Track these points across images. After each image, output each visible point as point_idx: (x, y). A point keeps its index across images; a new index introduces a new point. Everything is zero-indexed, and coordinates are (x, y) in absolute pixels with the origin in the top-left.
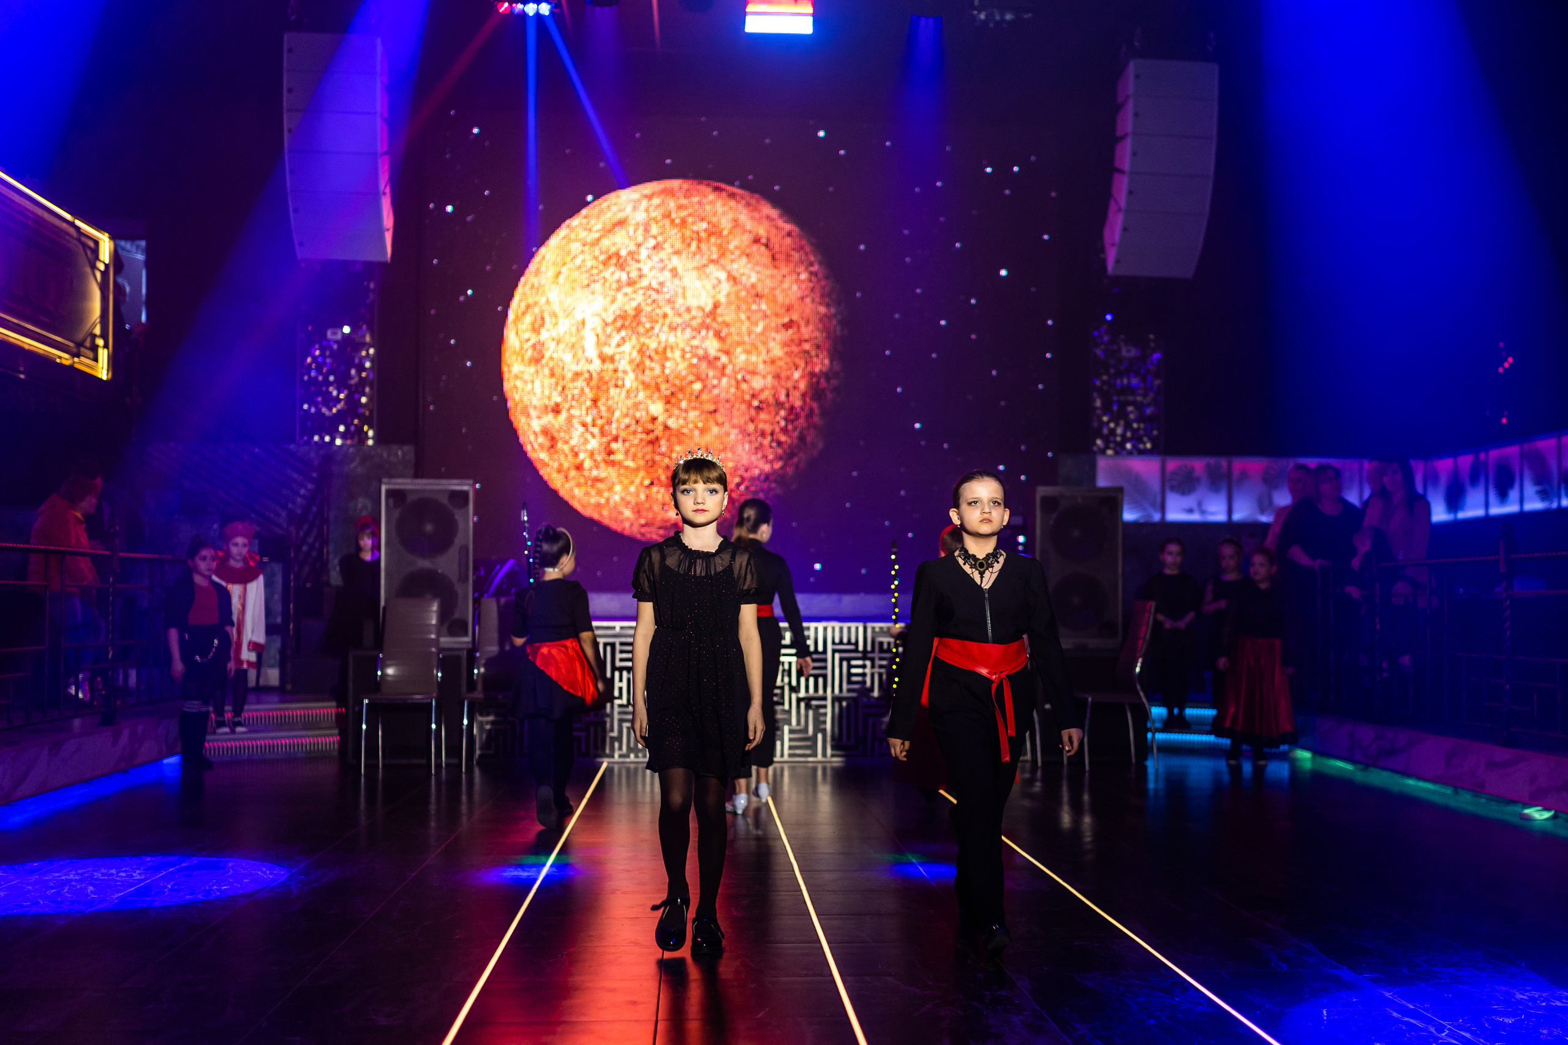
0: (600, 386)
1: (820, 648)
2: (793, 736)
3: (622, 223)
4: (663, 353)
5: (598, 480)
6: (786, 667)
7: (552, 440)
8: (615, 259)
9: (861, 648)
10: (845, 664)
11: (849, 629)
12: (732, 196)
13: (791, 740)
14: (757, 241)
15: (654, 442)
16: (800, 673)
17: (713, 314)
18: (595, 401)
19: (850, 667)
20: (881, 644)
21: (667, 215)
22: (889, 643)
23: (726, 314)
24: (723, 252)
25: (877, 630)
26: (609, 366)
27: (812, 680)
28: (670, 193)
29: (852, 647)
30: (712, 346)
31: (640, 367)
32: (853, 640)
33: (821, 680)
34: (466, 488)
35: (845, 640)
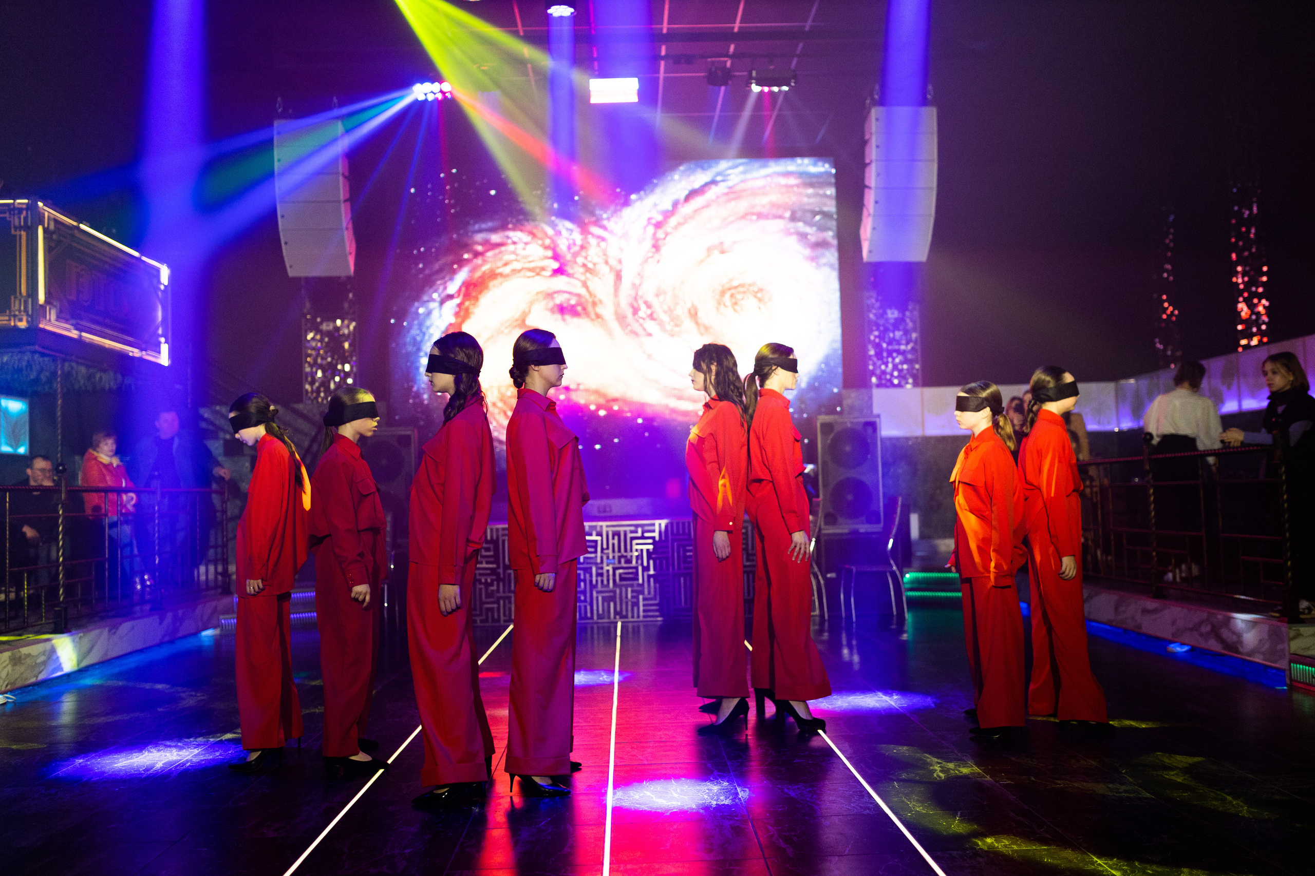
1: (664, 538)
2: (646, 602)
6: (639, 553)
11: (683, 524)
13: (644, 605)
27: (658, 561)
34: (409, 433)
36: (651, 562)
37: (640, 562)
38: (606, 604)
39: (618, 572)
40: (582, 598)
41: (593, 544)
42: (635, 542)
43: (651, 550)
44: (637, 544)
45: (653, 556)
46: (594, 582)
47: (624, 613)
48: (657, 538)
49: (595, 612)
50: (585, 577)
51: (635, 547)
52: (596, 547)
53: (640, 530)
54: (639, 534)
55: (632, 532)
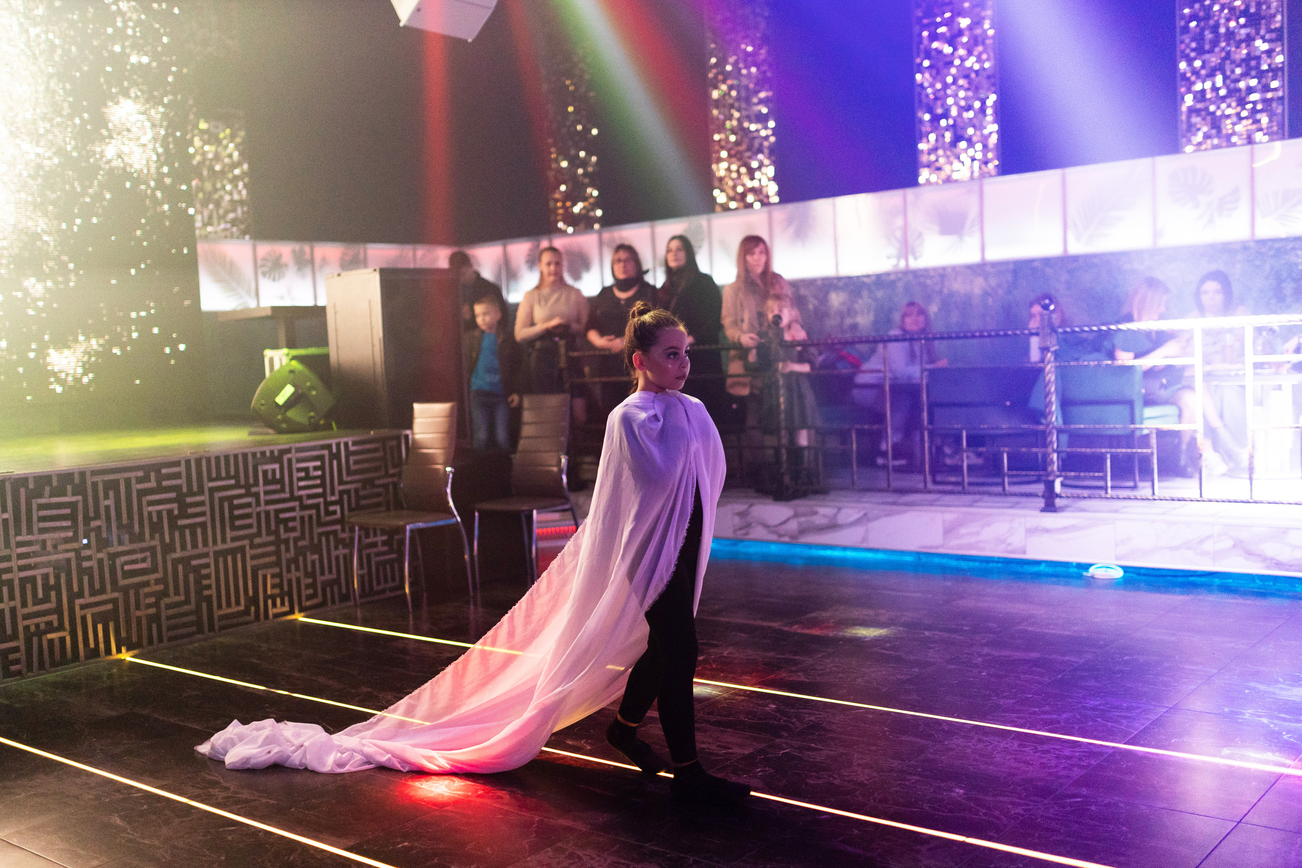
1: (195, 488)
6: (155, 519)
9: (242, 482)
10: (226, 504)
13: (167, 618)
16: (173, 526)
19: (232, 508)
20: (265, 473)
22: (274, 471)
25: (258, 455)
27: (187, 532)
29: (232, 482)
32: (232, 473)
33: (199, 531)
35: (223, 474)
36: (177, 534)
37: (157, 536)
38: (100, 627)
39: (119, 561)
40: (56, 624)
41: (68, 511)
42: (145, 499)
43: (176, 512)
44: (150, 503)
45: (182, 522)
46: (76, 588)
47: (134, 639)
48: (185, 490)
49: (81, 646)
50: (57, 577)
51: (147, 509)
52: (73, 517)
53: (153, 475)
54: (152, 484)
55: (140, 480)
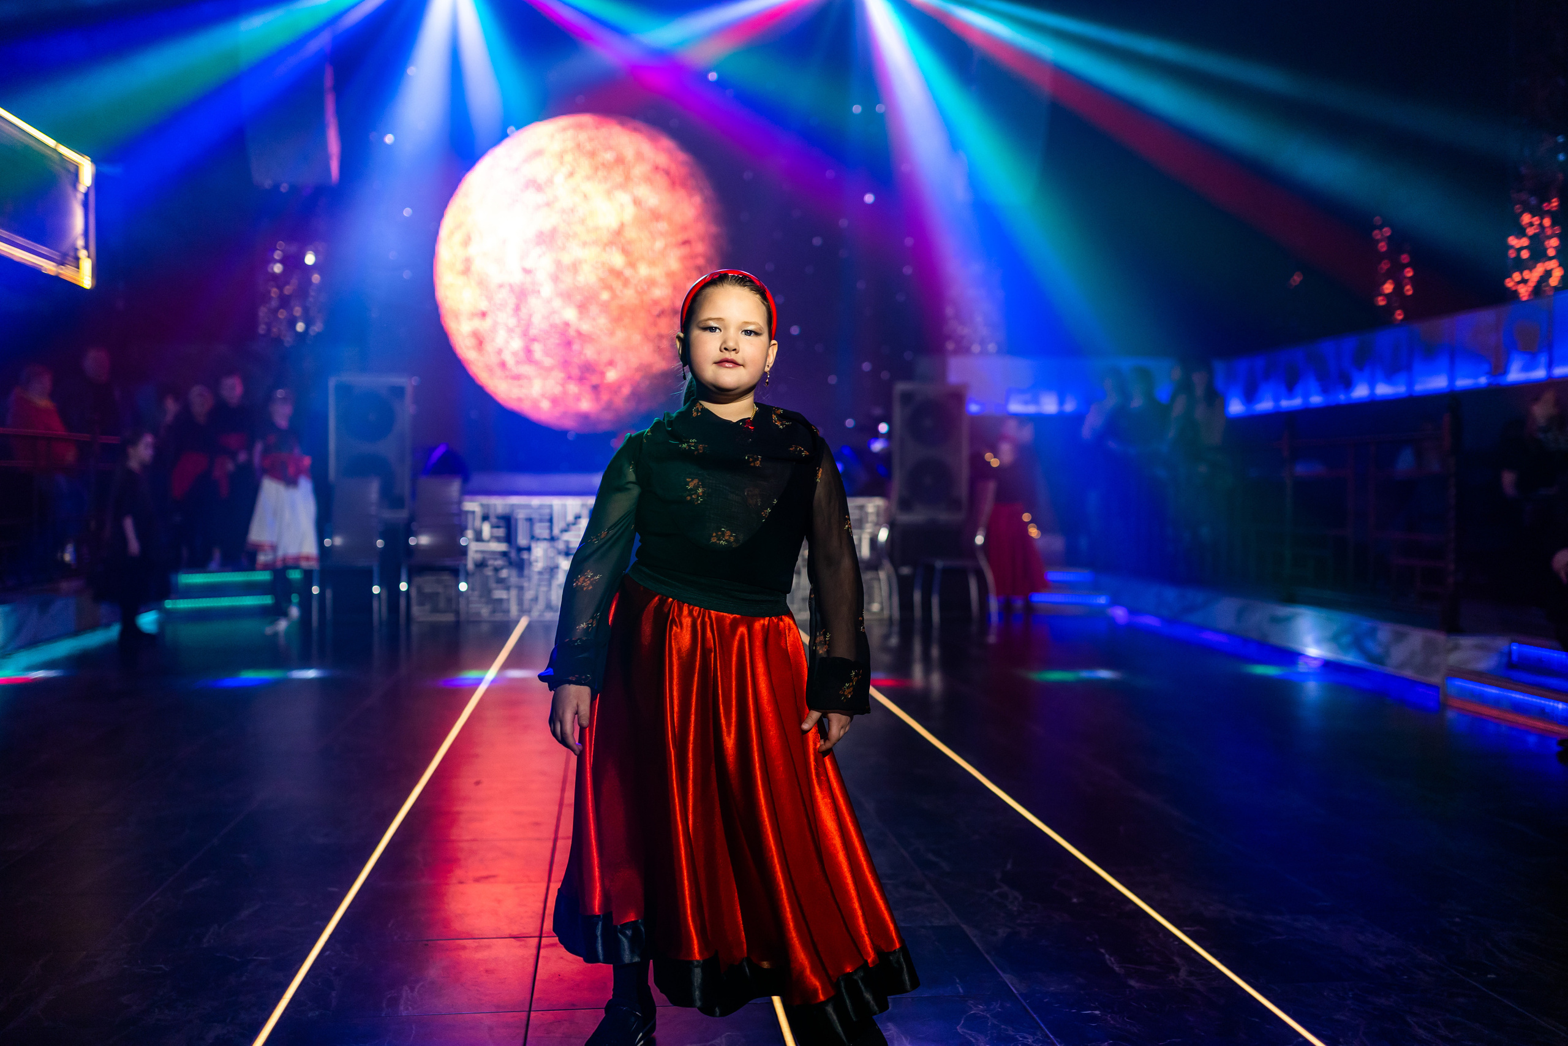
0: (521, 295)
3: (539, 153)
4: (575, 267)
5: (517, 377)
7: (480, 342)
8: (535, 185)
12: (635, 130)
14: (657, 168)
15: (568, 344)
17: (619, 232)
18: (517, 309)
21: (579, 146)
23: (631, 233)
24: (628, 178)
26: (528, 279)
28: (580, 127)
30: (617, 260)
31: (555, 279)
34: (404, 382)
